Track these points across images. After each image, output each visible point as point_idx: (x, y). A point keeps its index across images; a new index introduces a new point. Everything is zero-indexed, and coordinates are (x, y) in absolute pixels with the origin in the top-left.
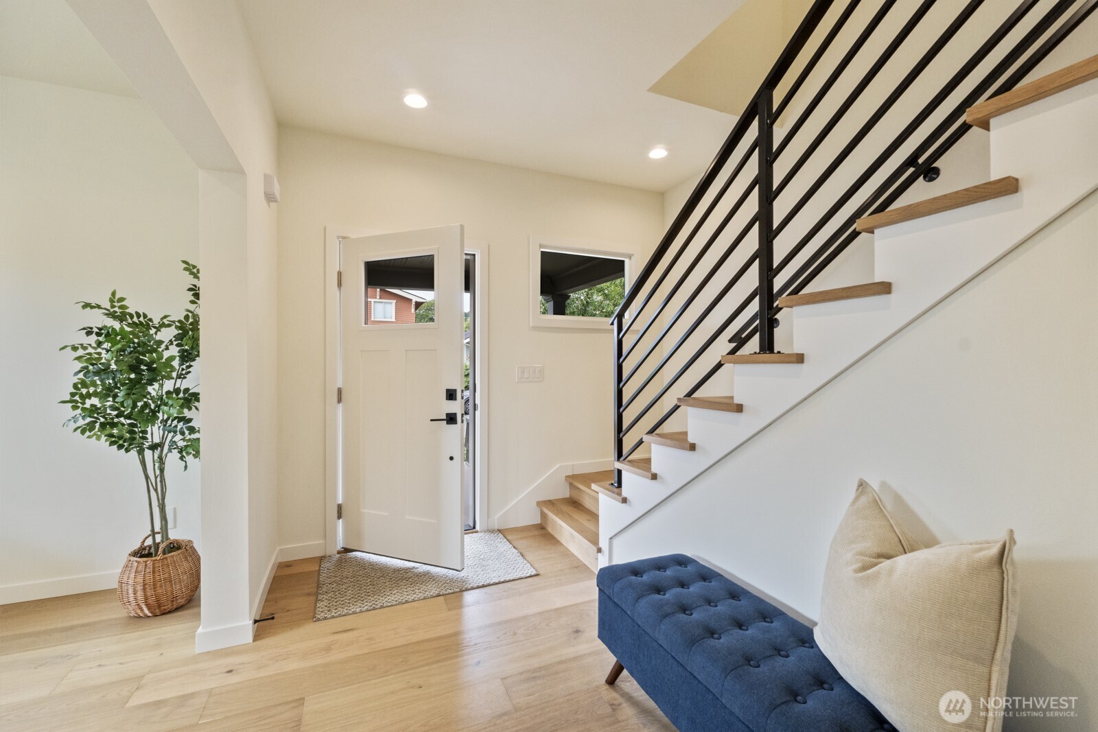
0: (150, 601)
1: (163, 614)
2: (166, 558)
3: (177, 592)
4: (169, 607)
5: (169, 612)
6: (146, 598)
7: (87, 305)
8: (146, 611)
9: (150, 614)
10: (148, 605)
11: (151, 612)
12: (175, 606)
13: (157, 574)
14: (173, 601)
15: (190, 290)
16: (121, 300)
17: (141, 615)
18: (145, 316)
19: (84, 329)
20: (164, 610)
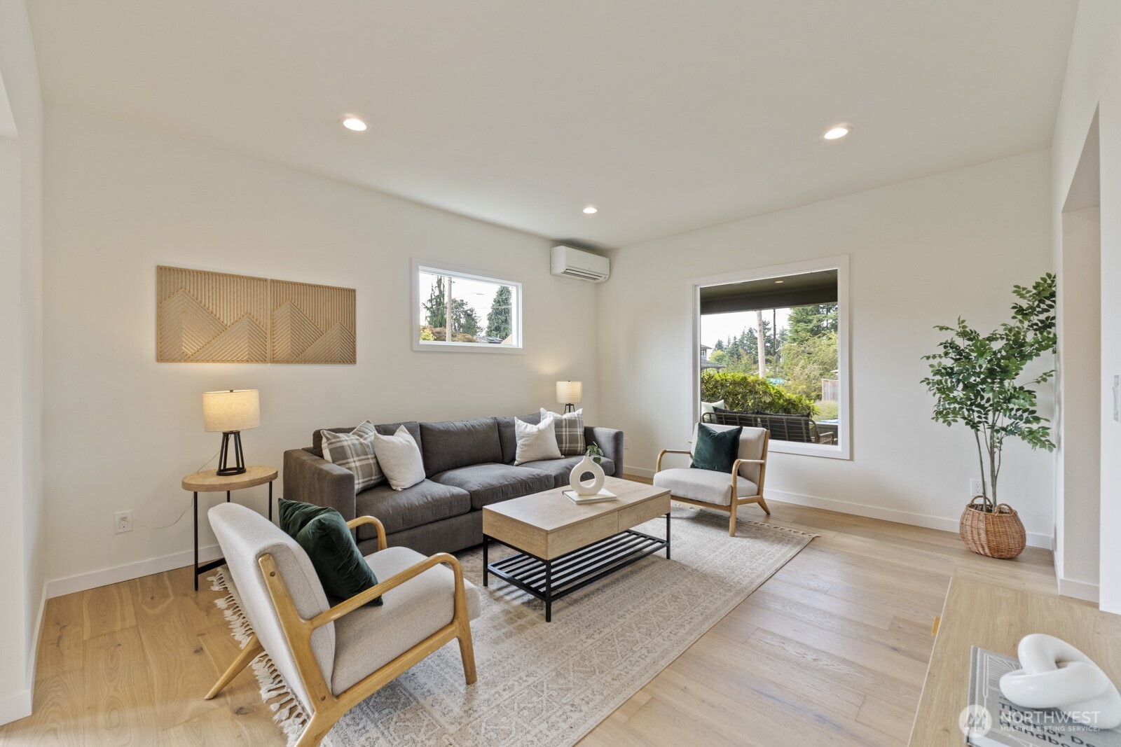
0: (992, 544)
1: (1000, 558)
2: (1001, 517)
3: (1012, 546)
4: (1005, 554)
5: (1004, 559)
6: (988, 542)
7: (941, 328)
8: (987, 551)
9: (990, 555)
10: (989, 547)
11: (991, 554)
12: (1009, 556)
13: (996, 526)
14: (1009, 551)
15: (1014, 308)
16: (963, 321)
17: (982, 552)
18: (975, 333)
19: (941, 344)
20: (1001, 555)
